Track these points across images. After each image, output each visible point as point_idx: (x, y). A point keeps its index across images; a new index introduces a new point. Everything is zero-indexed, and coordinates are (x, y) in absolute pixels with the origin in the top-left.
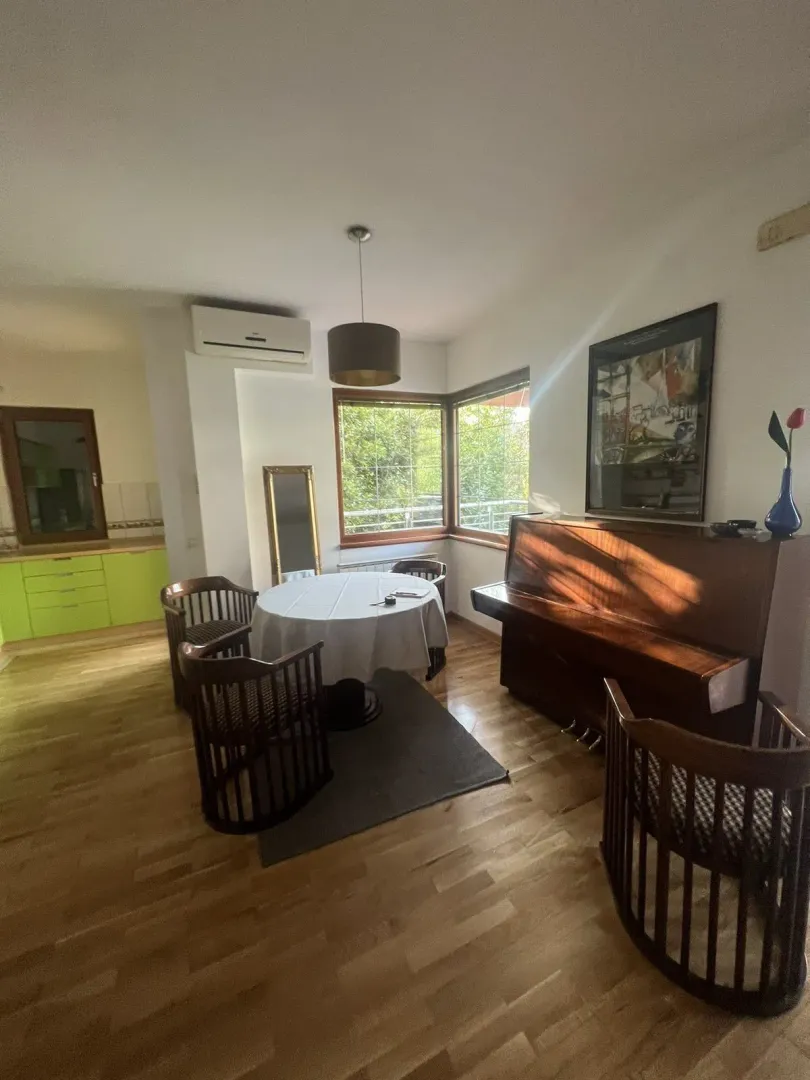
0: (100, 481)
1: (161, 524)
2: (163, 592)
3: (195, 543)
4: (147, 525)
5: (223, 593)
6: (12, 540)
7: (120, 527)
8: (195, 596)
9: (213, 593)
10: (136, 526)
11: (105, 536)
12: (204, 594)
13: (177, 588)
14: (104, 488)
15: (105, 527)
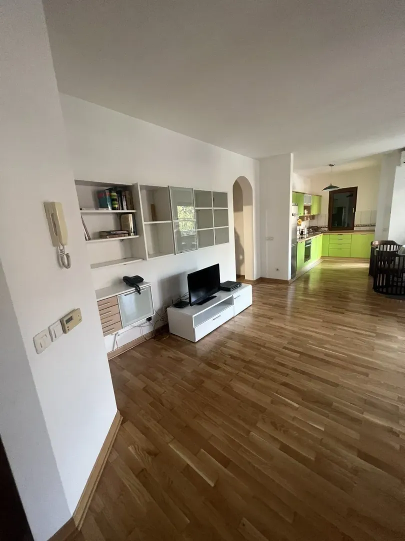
0: (355, 211)
1: (374, 226)
2: (372, 243)
3: (386, 230)
4: (368, 226)
5: (392, 246)
6: (327, 229)
7: (359, 226)
8: (382, 246)
9: (389, 246)
10: (364, 226)
11: (353, 229)
12: (385, 246)
13: (377, 243)
14: (356, 213)
15: (354, 226)
